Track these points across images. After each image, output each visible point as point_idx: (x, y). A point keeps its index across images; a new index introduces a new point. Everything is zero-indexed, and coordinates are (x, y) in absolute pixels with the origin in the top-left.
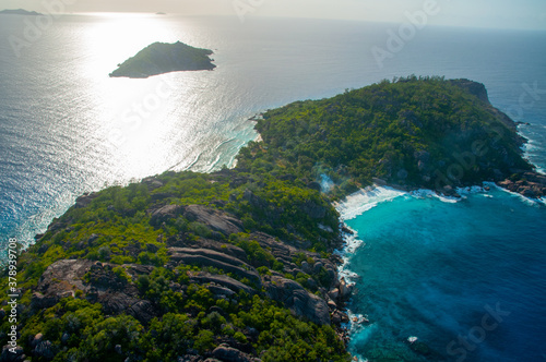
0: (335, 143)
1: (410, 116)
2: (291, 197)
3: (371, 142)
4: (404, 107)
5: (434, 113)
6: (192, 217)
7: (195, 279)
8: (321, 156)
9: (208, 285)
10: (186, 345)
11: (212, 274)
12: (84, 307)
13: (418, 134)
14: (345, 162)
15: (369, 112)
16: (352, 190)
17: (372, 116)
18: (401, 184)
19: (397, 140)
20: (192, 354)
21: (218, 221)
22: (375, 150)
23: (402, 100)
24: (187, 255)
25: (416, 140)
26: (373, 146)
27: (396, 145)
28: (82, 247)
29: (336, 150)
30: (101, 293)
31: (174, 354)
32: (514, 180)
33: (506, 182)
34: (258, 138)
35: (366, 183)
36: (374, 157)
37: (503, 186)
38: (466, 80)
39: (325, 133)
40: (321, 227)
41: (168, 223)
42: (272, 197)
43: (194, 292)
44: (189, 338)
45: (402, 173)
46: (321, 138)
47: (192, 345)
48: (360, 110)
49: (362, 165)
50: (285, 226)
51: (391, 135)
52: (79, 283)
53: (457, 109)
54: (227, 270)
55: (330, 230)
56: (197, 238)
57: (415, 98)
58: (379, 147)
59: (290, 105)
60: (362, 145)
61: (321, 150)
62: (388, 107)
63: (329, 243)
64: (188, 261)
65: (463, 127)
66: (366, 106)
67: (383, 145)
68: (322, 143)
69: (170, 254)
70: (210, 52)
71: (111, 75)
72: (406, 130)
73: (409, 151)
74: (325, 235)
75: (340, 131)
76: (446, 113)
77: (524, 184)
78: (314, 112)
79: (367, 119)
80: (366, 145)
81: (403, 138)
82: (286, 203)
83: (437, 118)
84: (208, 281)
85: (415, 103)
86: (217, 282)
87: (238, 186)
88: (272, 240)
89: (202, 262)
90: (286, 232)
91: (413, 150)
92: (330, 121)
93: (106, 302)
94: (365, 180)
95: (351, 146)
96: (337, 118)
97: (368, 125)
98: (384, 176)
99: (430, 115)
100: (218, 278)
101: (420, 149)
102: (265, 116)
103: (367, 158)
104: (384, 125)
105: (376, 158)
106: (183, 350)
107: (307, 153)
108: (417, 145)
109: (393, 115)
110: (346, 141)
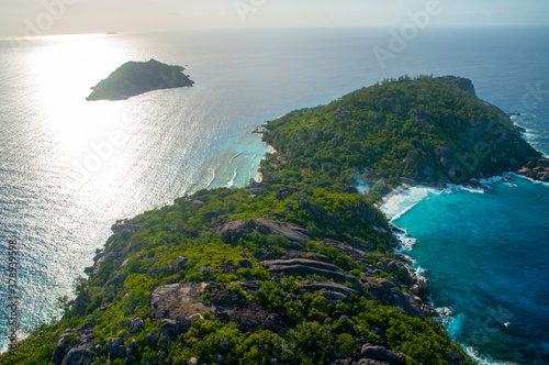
0: (355, 148)
1: (422, 115)
2: (341, 202)
3: (390, 143)
4: (413, 107)
5: (442, 110)
6: (266, 230)
7: (304, 287)
8: (344, 161)
9: (321, 292)
10: (332, 350)
11: (319, 281)
12: (221, 327)
13: (433, 132)
14: (369, 165)
15: (380, 114)
16: (386, 191)
17: (384, 118)
18: (429, 181)
19: (415, 138)
20: (341, 358)
21: (289, 232)
22: (396, 151)
23: (408, 100)
24: (285, 267)
25: (433, 137)
26: (394, 147)
27: (416, 144)
28: (173, 272)
29: (357, 154)
30: (229, 312)
31: (325, 360)
32: (531, 167)
33: (524, 170)
34: (271, 150)
35: (396, 184)
36: (397, 157)
37: (522, 173)
38: (452, 77)
39: (341, 138)
40: (376, 229)
41: (244, 238)
42: (324, 205)
43: (310, 300)
44: (332, 344)
45: (428, 171)
46: (338, 144)
47: (338, 350)
48: (371, 113)
49: (386, 166)
50: (345, 230)
51: (408, 134)
52: (200, 305)
53: (462, 105)
54: (329, 276)
55: (384, 231)
56: (281, 250)
57: (419, 98)
58: (399, 147)
59: (290, 115)
60: (381, 146)
61: (342, 156)
62: (398, 108)
63: (387, 243)
64: (288, 272)
65: (472, 120)
66: (376, 109)
67: (404, 145)
68: (341, 148)
69: (267, 267)
70: (183, 69)
71: (88, 99)
72: (421, 128)
73: (430, 149)
74: (381, 236)
75: (356, 135)
76: (453, 109)
77: (541, 170)
78: (324, 119)
79: (380, 121)
80: (386, 147)
81: (421, 137)
82: (339, 209)
83: (446, 115)
84: (318, 288)
85: (422, 102)
86: (328, 288)
87: (286, 196)
88: (342, 246)
89: (303, 271)
90: (349, 236)
91: (433, 147)
92: (344, 126)
93: (239, 320)
94: (394, 181)
95: (371, 149)
96: (350, 123)
97: (382, 127)
98: (412, 175)
99: (439, 112)
100: (326, 284)
101: (440, 146)
102: (267, 127)
103: (390, 159)
104: (399, 126)
105: (399, 158)
106: (331, 356)
107: (330, 160)
108: (436, 142)
109: (404, 115)
110: (365, 144)
